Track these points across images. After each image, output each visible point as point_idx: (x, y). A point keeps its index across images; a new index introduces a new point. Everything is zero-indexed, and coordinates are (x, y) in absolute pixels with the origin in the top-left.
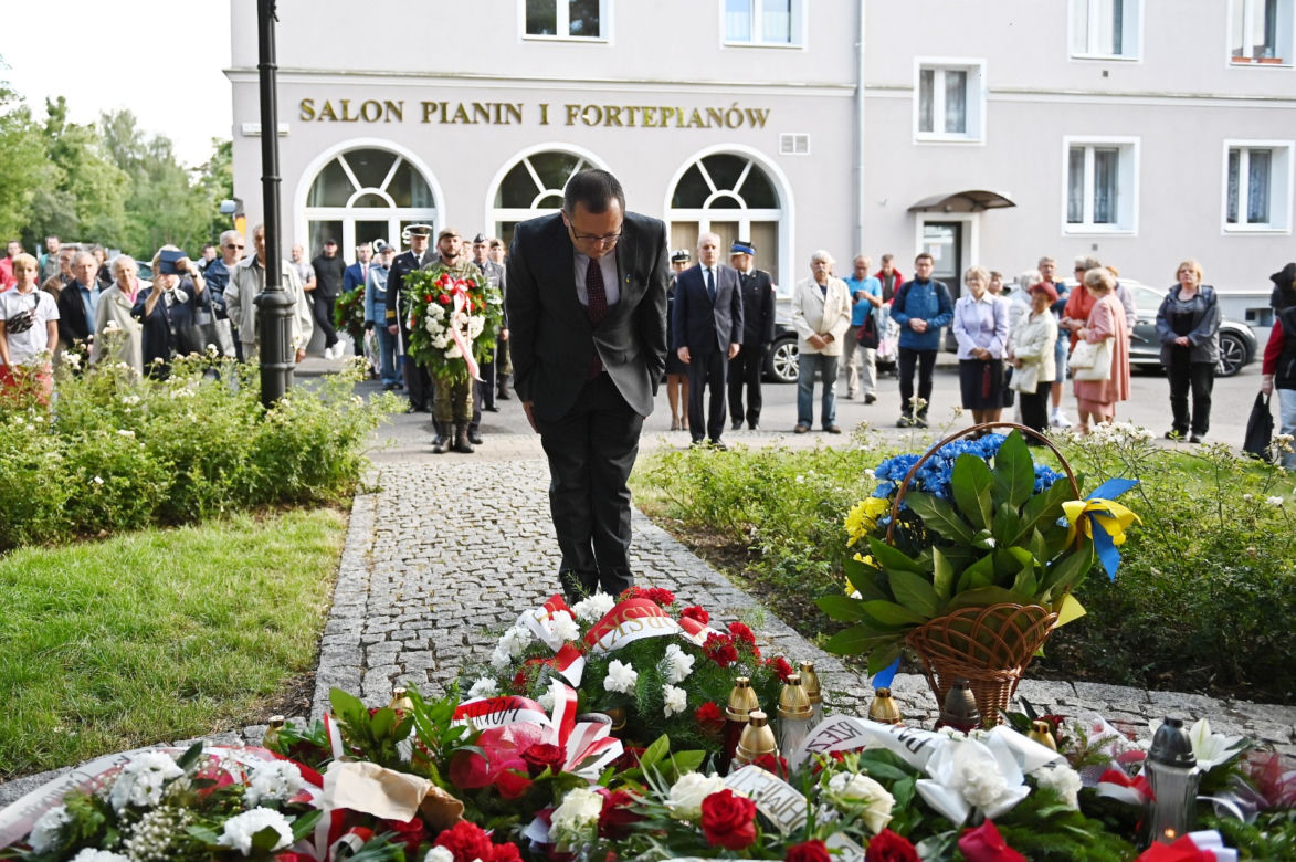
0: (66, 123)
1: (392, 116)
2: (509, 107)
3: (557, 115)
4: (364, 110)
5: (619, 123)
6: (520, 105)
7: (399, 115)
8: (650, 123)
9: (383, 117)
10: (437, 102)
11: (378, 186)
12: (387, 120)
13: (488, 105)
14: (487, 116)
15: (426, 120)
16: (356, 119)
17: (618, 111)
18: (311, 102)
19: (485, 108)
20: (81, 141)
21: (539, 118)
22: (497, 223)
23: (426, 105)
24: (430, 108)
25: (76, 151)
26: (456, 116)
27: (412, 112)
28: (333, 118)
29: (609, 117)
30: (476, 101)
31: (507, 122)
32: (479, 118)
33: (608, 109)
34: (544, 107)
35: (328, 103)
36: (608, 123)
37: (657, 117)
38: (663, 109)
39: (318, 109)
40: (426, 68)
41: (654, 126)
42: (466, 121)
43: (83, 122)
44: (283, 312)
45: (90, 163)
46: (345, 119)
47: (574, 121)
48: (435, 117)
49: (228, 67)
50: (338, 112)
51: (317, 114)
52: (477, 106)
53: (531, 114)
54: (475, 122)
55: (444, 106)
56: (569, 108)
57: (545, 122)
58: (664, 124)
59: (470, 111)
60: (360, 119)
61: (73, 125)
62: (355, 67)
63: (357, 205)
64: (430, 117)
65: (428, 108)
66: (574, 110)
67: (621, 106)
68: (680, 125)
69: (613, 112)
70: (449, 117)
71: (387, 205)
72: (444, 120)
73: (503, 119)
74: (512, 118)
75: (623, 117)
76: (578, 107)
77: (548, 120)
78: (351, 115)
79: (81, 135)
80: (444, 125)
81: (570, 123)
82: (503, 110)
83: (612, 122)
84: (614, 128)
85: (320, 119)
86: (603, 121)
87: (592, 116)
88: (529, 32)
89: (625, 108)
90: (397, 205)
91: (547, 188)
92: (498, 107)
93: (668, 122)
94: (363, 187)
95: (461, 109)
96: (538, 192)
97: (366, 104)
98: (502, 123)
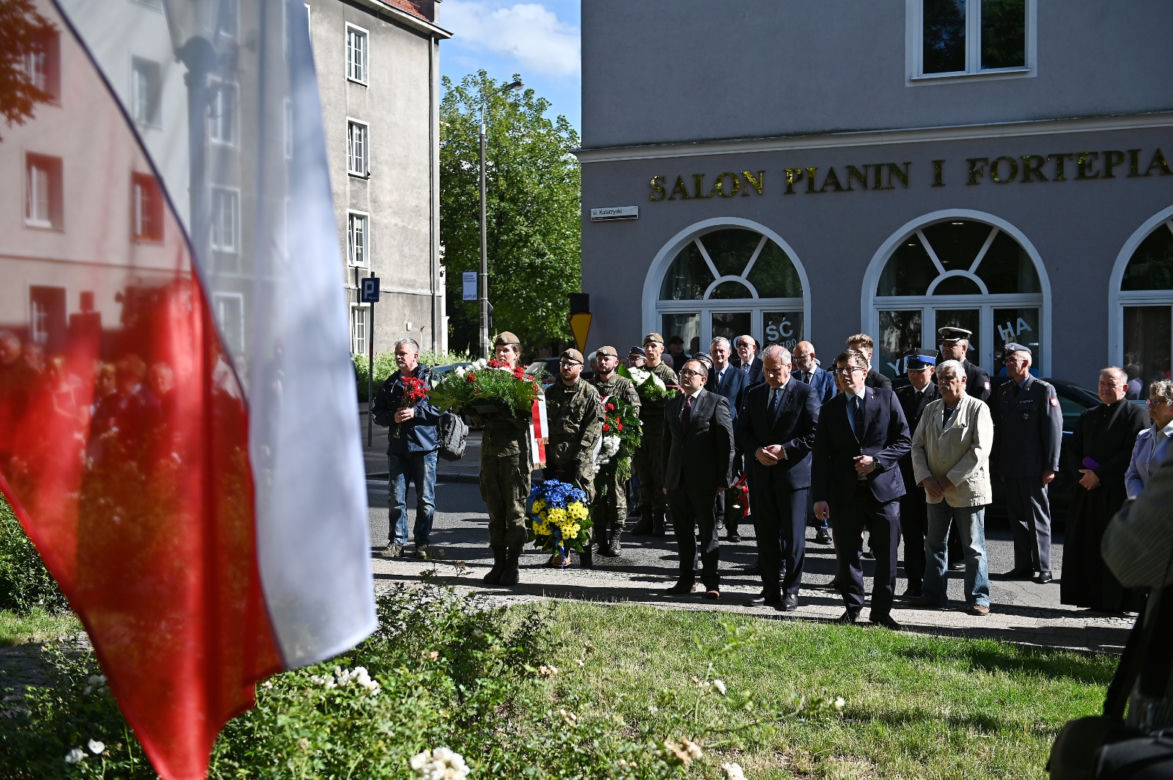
1: (749, 190)
2: (893, 168)
3: (955, 173)
4: (720, 184)
5: (1042, 178)
6: (907, 164)
7: (757, 189)
8: (1088, 174)
9: (739, 191)
10: (803, 168)
11: (739, 273)
12: (745, 197)
13: (866, 167)
14: (864, 184)
15: (790, 190)
16: (707, 197)
17: (1041, 161)
18: (664, 179)
19: (862, 171)
21: (930, 178)
22: (880, 313)
23: (788, 173)
24: (795, 176)
26: (827, 184)
27: (773, 183)
28: (686, 197)
29: (1029, 170)
30: (850, 164)
31: (890, 187)
32: (855, 184)
33: (1026, 160)
34: (938, 164)
35: (680, 178)
36: (1026, 179)
37: (1098, 165)
38: (1108, 155)
39: (669, 186)
41: (1096, 177)
42: (838, 187)
46: (698, 196)
47: (978, 179)
48: (800, 187)
50: (690, 190)
51: (669, 193)
52: (852, 170)
53: (921, 175)
54: (850, 189)
55: (812, 174)
56: (972, 163)
57: (939, 183)
58: (1109, 175)
59: (842, 177)
60: (714, 194)
63: (714, 295)
64: (796, 187)
65: (792, 176)
66: (979, 165)
67: (1045, 156)
68: (1134, 173)
69: (1033, 164)
70: (817, 187)
71: (749, 295)
72: (811, 190)
73: (884, 182)
74: (896, 182)
75: (1048, 170)
76: (985, 160)
77: (944, 180)
78: (703, 192)
80: (811, 196)
81: (972, 180)
82: (885, 172)
83: (1032, 177)
84: (1035, 188)
85: (671, 199)
86: (1020, 176)
87: (1004, 170)
88: (926, 71)
89: (1050, 156)
90: (761, 296)
91: (947, 268)
92: (878, 168)
93: (1116, 171)
94: (722, 275)
95: (832, 173)
96: (937, 273)
97: (719, 179)
98: (882, 188)
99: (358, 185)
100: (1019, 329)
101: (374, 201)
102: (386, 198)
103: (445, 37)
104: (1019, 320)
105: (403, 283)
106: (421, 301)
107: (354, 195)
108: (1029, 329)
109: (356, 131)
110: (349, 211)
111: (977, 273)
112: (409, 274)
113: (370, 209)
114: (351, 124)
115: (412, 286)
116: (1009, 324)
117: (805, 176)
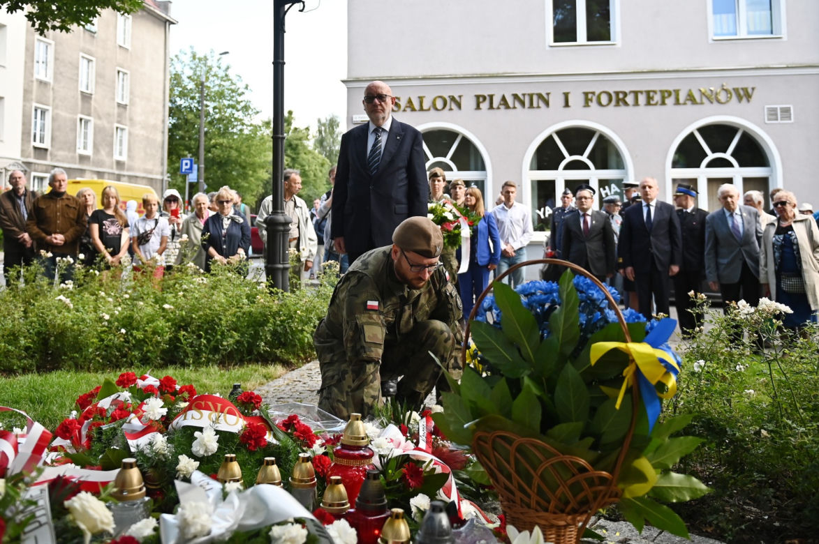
0: (292, 127)
1: (454, 106)
2: (540, 96)
3: (576, 100)
4: (434, 104)
5: (626, 104)
6: (548, 94)
7: (459, 106)
8: (652, 102)
9: (448, 107)
10: (486, 95)
11: (445, 156)
12: (451, 109)
13: (524, 95)
14: (523, 104)
15: (478, 107)
16: (429, 110)
17: (625, 94)
18: (399, 99)
19: (522, 97)
20: (300, 139)
21: (562, 102)
22: (532, 182)
23: (478, 97)
24: (481, 99)
25: (297, 145)
26: (500, 104)
27: (468, 103)
28: (413, 110)
29: (619, 99)
30: (514, 93)
31: (538, 107)
32: (517, 104)
33: (617, 93)
34: (566, 95)
35: (410, 99)
36: (617, 104)
37: (657, 98)
38: (662, 92)
39: (403, 103)
40: (478, 70)
41: (656, 104)
42: (507, 107)
43: (302, 127)
44: (281, 228)
45: (305, 153)
46: (421, 109)
47: (590, 103)
48: (484, 106)
49: (345, 78)
50: (416, 106)
51: (402, 108)
52: (516, 96)
53: (556, 100)
54: (514, 108)
55: (491, 97)
56: (586, 94)
57: (567, 105)
58: (663, 103)
59: (510, 100)
60: (432, 109)
61: (296, 129)
62: (429, 73)
64: (481, 106)
65: (479, 99)
66: (590, 96)
67: (627, 91)
68: (677, 102)
69: (621, 96)
70: (495, 105)
71: (451, 170)
72: (491, 107)
73: (535, 104)
74: (541, 104)
75: (630, 99)
76: (593, 93)
77: (570, 104)
78: (425, 107)
79: (300, 135)
80: (491, 111)
81: (587, 105)
82: (535, 98)
83: (621, 103)
84: (622, 108)
85: (404, 110)
86: (614, 102)
87: (604, 99)
88: (556, 41)
89: (631, 92)
90: (459, 170)
91: (570, 155)
92: (531, 96)
93: (667, 101)
94: (434, 157)
95: (504, 98)
96: (564, 158)
97: (435, 100)
98: (534, 108)
99: (122, 110)
100: (613, 191)
101: (131, 120)
102: (138, 118)
103: (173, 23)
104: (613, 186)
105: (146, 171)
106: (156, 183)
107: (119, 115)
109: (121, 74)
110: (116, 125)
111: (588, 158)
112: (149, 166)
113: (128, 123)
114: (119, 72)
115: (151, 173)
116: (607, 187)
117: (488, 98)
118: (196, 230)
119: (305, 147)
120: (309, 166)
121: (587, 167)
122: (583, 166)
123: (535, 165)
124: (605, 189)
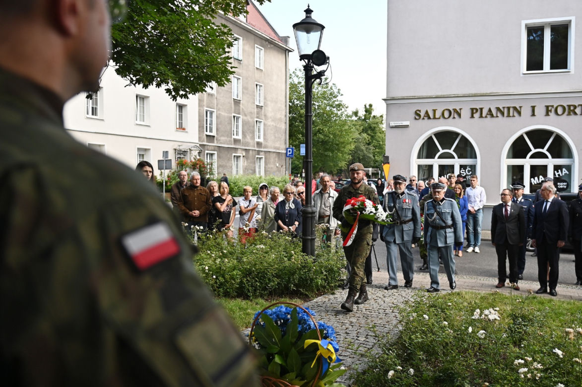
0: (372, 115)
1: (456, 116)
2: (515, 108)
3: (540, 111)
4: (443, 114)
5: (575, 114)
6: (520, 107)
7: (459, 115)
9: (452, 116)
10: (478, 108)
11: (450, 149)
12: (454, 118)
13: (504, 108)
14: (503, 114)
15: (472, 117)
16: (439, 118)
17: (575, 107)
18: (420, 111)
19: (502, 110)
20: (377, 123)
21: (530, 113)
22: (508, 166)
23: (472, 109)
24: (474, 111)
25: (375, 127)
26: (487, 114)
27: (466, 113)
28: (429, 118)
29: (571, 110)
30: (497, 106)
31: (514, 116)
32: (499, 114)
33: (569, 106)
34: (533, 108)
35: (427, 111)
36: (569, 114)
39: (422, 114)
40: (473, 91)
42: (492, 116)
43: (378, 115)
45: (380, 133)
46: (435, 118)
47: (550, 113)
48: (477, 115)
49: (385, 97)
50: (431, 116)
51: (422, 117)
52: (498, 109)
53: (526, 111)
54: (497, 117)
55: (481, 109)
56: (547, 107)
57: (533, 115)
59: (494, 112)
60: (441, 118)
61: (374, 116)
62: (440, 94)
63: (439, 157)
64: (475, 115)
65: (473, 111)
66: (550, 108)
67: (577, 105)
69: (572, 108)
70: (484, 115)
71: (454, 158)
72: (481, 116)
73: (511, 114)
74: (516, 114)
75: (578, 110)
76: (552, 106)
77: (535, 114)
78: (437, 116)
79: (377, 120)
80: (481, 119)
81: (547, 114)
82: (511, 110)
83: (571, 113)
84: (573, 117)
85: (423, 119)
86: (566, 113)
87: (560, 111)
88: (528, 70)
89: (579, 105)
90: (459, 158)
91: (535, 148)
92: (509, 108)
94: (443, 149)
95: (490, 110)
96: (531, 150)
97: (444, 111)
98: (510, 116)
99: (259, 109)
100: (564, 173)
101: (265, 116)
102: (270, 114)
103: (291, 51)
104: (564, 169)
105: (275, 148)
106: (282, 155)
107: (258, 113)
108: (568, 173)
109: (258, 86)
110: (256, 119)
111: (547, 150)
112: (277, 145)
113: (263, 118)
114: (257, 85)
115: (278, 149)
116: (559, 171)
117: (479, 111)
118: (272, 209)
119: (380, 129)
120: (383, 142)
121: (546, 157)
122: (543, 156)
123: (511, 155)
124: (558, 172)
